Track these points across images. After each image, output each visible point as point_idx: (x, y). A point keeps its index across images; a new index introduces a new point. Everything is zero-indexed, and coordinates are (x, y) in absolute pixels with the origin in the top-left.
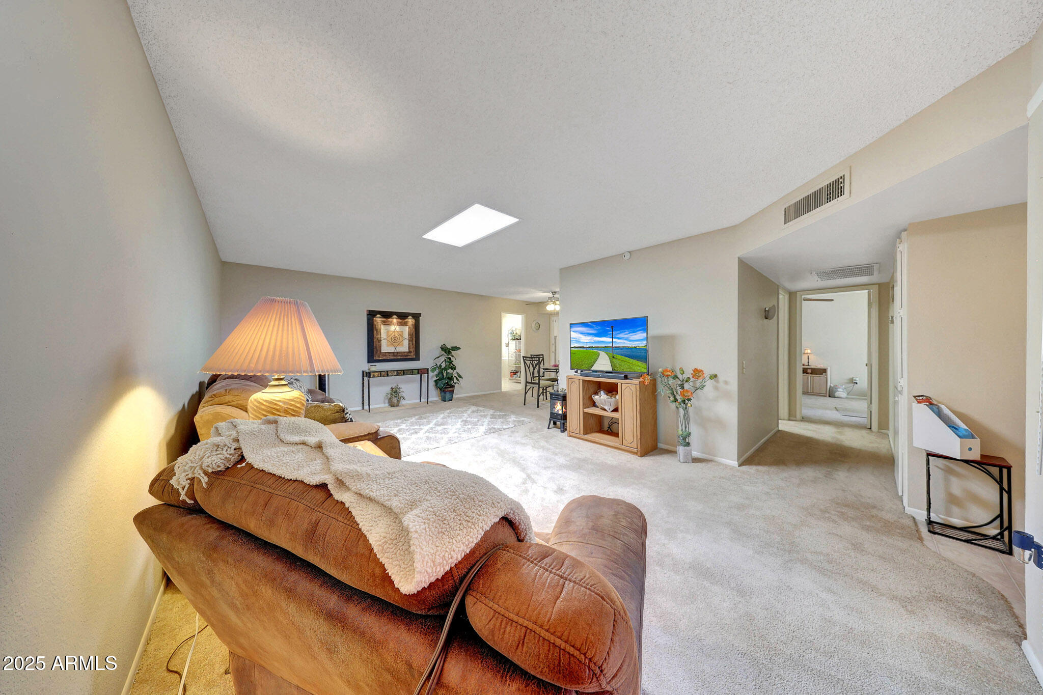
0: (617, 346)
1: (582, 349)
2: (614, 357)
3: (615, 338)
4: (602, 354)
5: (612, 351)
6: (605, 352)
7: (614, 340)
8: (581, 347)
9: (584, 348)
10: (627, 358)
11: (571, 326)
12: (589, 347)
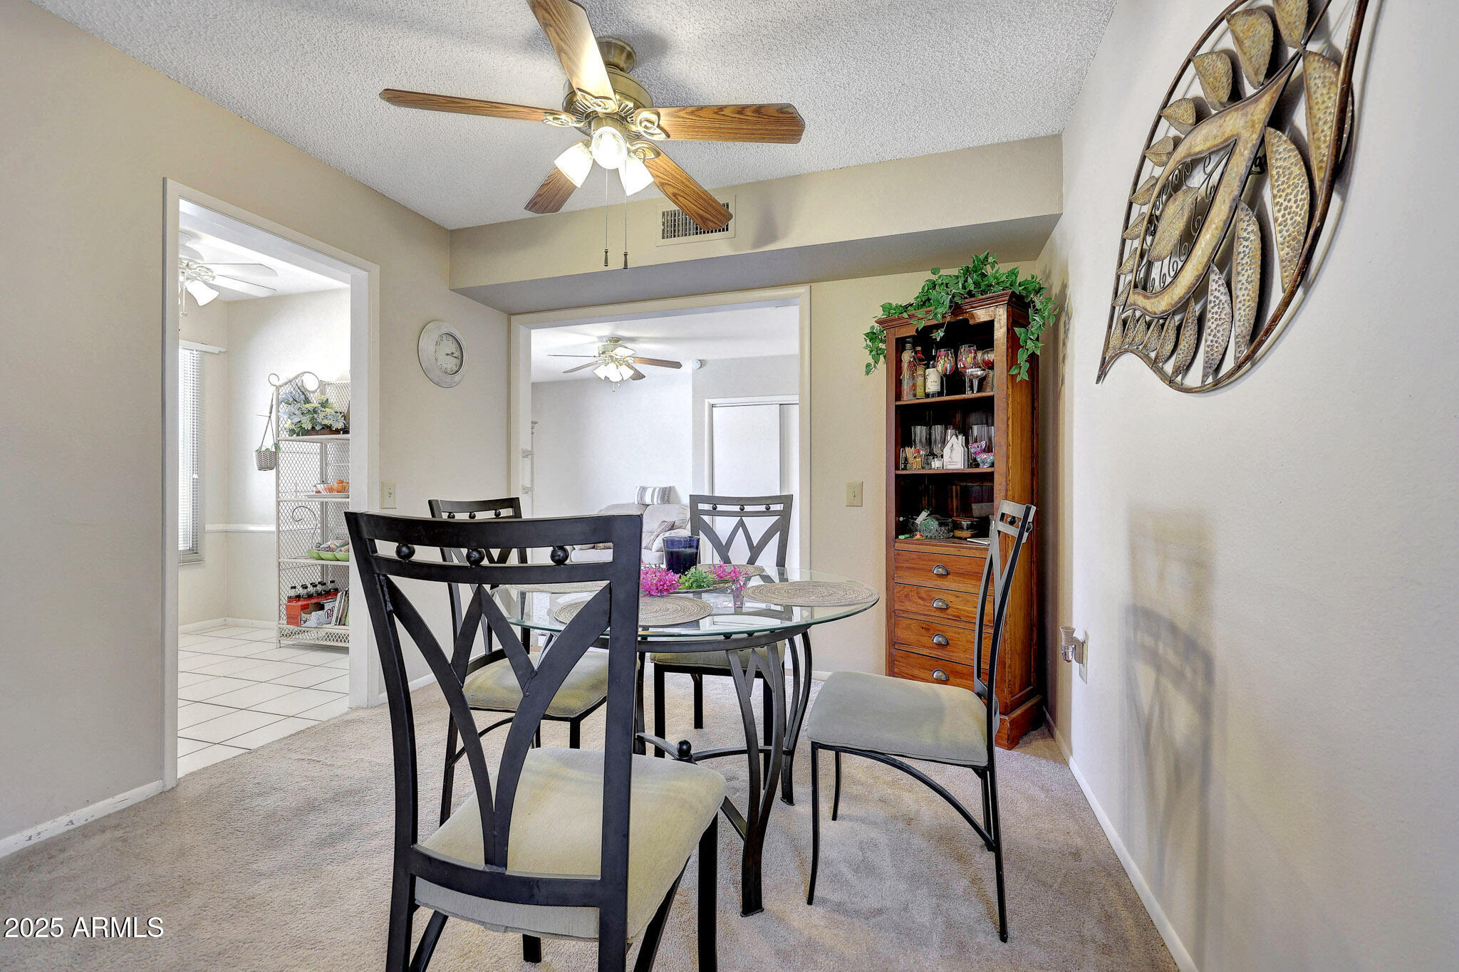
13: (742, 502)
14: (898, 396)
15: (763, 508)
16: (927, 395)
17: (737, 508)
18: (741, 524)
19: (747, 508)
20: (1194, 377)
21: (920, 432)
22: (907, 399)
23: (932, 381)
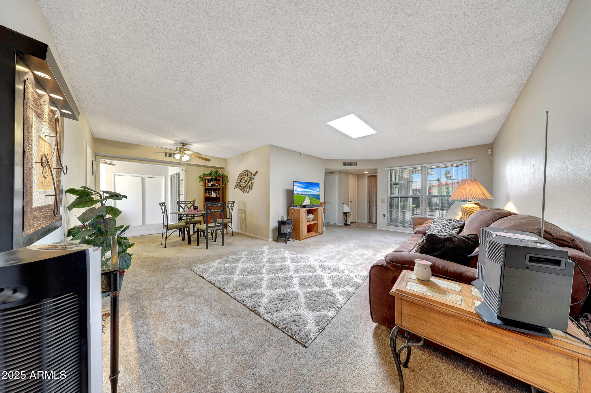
0: (313, 193)
1: (298, 195)
2: (311, 199)
3: (312, 190)
4: (307, 197)
5: (311, 196)
6: (308, 196)
7: (312, 191)
8: (298, 194)
9: (299, 194)
10: (316, 199)
11: (294, 182)
12: (301, 194)
13: (186, 202)
14: (205, 187)
15: (190, 202)
16: (209, 187)
17: (185, 203)
18: (186, 205)
19: (187, 203)
20: (245, 192)
21: (207, 191)
22: (207, 187)
23: (210, 185)
